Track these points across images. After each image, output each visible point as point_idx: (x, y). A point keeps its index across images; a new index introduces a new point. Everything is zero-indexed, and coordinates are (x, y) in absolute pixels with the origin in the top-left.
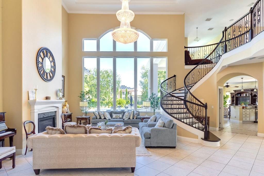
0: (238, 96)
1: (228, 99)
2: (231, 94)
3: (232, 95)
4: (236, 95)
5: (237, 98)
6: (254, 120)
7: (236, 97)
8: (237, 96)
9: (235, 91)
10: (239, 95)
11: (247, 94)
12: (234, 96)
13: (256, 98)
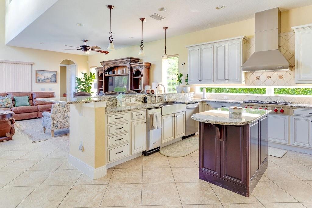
0: (109, 74)
1: (93, 81)
2: (98, 69)
3: (100, 73)
4: (105, 72)
5: (107, 78)
6: (144, 149)
7: (105, 76)
8: (107, 75)
9: (104, 63)
10: (111, 72)
11: (123, 71)
12: (102, 75)
13: (139, 78)
